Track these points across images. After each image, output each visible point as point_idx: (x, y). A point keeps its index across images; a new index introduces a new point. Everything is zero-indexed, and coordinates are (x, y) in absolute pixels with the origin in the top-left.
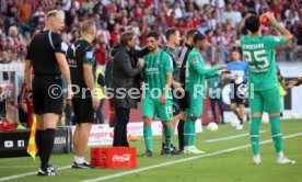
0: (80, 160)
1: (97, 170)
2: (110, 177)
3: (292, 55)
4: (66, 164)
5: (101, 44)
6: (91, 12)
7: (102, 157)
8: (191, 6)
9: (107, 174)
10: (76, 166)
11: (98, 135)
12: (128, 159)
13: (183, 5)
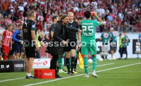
0: (29, 75)
1: (37, 80)
2: (43, 83)
3: (127, 29)
4: (22, 77)
5: (40, 22)
6: (36, 7)
7: (39, 73)
8: (82, 6)
9: (42, 82)
10: (27, 77)
11: (38, 64)
12: (51, 75)
13: (78, 5)
